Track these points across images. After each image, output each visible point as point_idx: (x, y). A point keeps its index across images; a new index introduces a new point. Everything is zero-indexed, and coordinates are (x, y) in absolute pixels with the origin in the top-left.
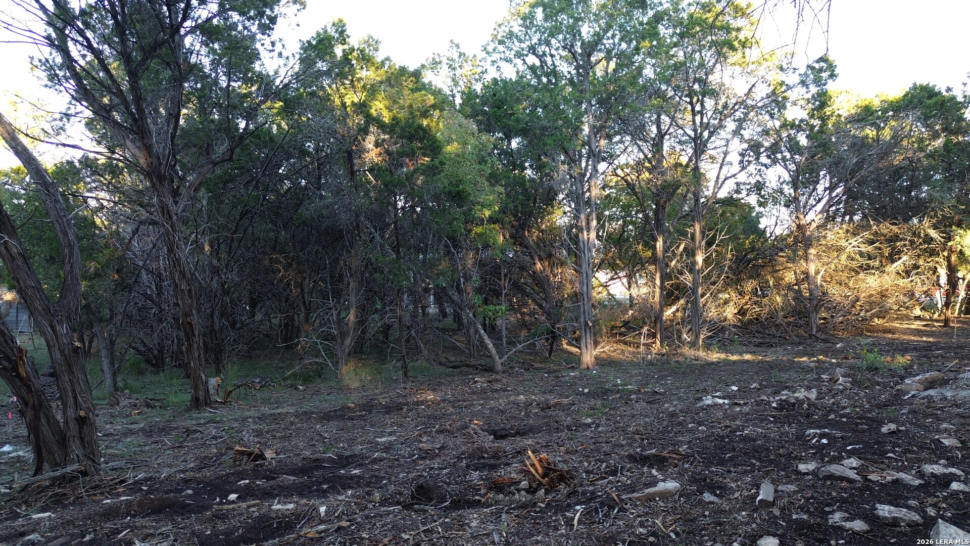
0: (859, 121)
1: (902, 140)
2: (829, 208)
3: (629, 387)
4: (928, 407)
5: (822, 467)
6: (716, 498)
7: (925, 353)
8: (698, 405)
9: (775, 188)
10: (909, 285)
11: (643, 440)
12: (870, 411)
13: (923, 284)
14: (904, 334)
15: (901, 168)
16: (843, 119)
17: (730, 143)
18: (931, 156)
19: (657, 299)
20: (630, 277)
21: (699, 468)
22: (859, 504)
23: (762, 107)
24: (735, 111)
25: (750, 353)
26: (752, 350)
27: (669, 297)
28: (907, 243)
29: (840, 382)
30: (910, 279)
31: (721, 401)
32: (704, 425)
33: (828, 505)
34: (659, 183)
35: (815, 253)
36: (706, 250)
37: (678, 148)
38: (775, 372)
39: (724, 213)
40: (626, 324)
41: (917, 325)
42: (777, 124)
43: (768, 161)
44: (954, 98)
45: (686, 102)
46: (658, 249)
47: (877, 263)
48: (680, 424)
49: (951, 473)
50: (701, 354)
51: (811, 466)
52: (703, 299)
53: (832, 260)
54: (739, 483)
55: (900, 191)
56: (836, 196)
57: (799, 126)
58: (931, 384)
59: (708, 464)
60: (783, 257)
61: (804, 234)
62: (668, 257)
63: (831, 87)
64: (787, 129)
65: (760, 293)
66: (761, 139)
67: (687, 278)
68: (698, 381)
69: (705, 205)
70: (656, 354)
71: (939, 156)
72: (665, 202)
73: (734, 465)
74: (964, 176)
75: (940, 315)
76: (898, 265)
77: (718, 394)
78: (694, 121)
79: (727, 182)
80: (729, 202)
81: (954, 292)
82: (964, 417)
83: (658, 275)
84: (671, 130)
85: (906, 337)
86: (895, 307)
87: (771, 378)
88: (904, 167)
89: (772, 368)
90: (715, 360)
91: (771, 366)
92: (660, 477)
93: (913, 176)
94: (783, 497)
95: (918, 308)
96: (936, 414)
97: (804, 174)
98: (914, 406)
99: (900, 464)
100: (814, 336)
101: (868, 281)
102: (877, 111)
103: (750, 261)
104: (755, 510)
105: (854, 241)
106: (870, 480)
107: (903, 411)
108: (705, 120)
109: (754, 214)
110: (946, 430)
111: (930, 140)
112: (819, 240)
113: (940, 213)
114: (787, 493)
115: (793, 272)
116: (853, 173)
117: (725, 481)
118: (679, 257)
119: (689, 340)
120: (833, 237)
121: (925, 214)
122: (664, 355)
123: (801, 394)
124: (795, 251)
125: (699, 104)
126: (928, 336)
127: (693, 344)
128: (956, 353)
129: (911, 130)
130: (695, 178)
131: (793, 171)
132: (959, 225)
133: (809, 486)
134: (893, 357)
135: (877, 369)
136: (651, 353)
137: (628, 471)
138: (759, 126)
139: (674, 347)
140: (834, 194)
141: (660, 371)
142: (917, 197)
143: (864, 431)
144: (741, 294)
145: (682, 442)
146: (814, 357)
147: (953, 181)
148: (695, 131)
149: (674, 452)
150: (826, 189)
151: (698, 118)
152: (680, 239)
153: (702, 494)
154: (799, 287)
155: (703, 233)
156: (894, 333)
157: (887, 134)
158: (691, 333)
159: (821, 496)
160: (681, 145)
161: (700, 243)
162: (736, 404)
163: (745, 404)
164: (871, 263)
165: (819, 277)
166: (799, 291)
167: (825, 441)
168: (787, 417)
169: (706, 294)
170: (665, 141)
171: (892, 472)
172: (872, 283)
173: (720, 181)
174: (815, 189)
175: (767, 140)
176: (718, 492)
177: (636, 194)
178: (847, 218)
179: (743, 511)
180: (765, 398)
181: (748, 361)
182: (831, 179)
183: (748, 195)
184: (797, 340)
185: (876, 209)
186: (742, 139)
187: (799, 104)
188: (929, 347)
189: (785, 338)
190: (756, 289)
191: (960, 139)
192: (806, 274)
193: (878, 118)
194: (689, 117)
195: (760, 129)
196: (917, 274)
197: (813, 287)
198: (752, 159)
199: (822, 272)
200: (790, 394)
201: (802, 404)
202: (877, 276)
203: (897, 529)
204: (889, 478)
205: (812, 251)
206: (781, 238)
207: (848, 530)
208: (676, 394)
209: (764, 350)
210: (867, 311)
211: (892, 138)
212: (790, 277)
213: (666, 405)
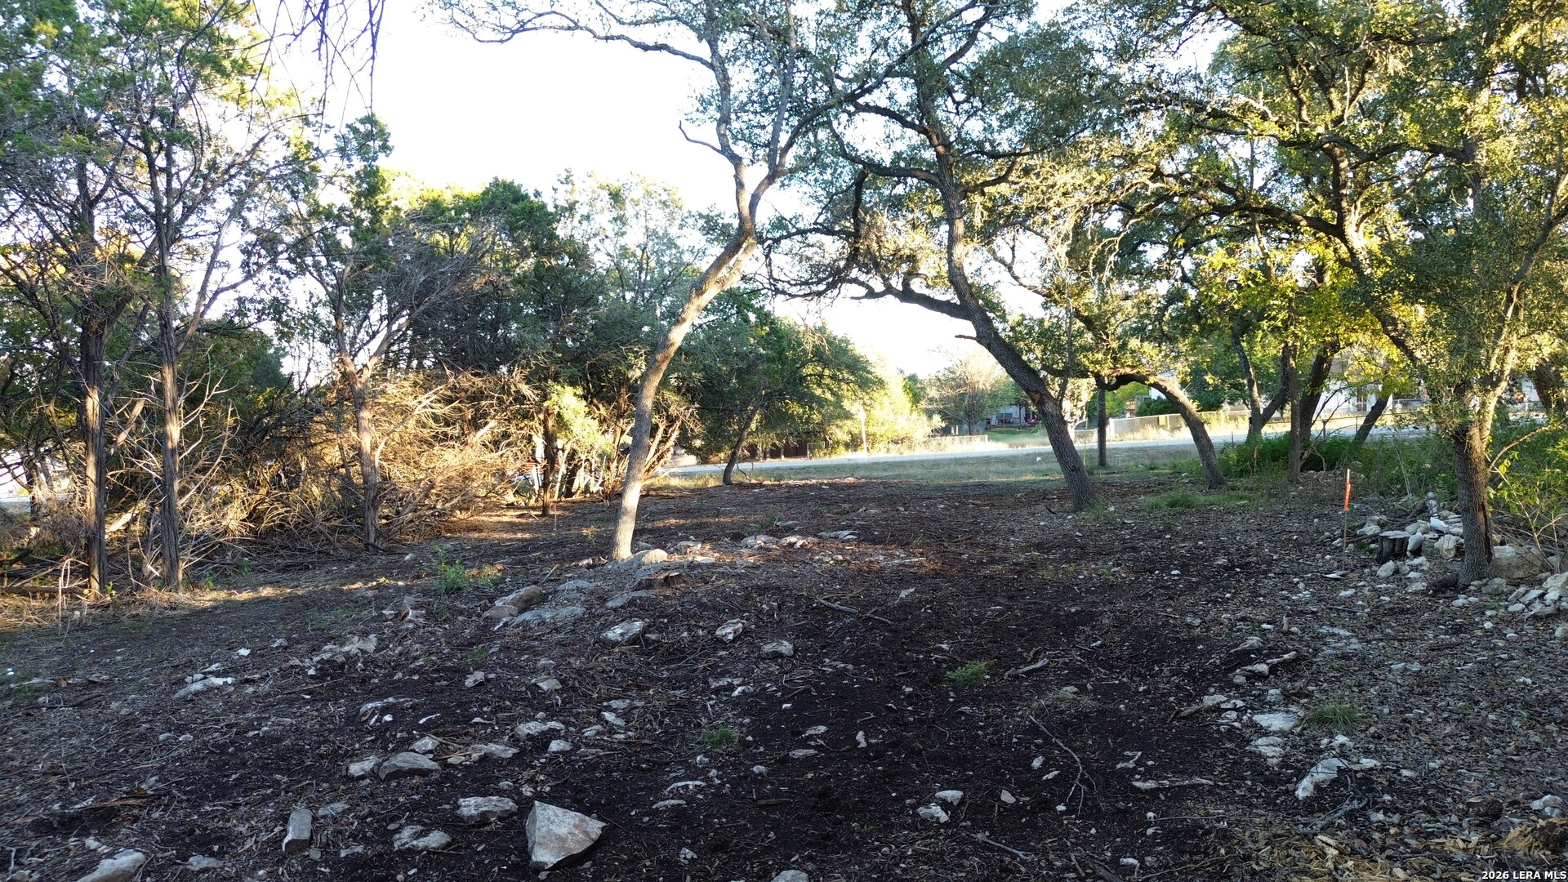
0: (425, 220)
1: (482, 256)
2: (389, 347)
3: (35, 680)
4: (523, 638)
5: (384, 761)
6: (212, 859)
7: (519, 556)
8: (177, 695)
9: (305, 311)
10: (498, 462)
11: (65, 783)
12: (449, 657)
13: (516, 458)
14: (494, 530)
15: (483, 295)
16: (402, 214)
17: (224, 230)
18: (519, 281)
19: (90, 504)
20: (29, 464)
21: (181, 813)
22: (436, 805)
23: (277, 178)
24: (232, 177)
25: (271, 583)
26: (273, 579)
27: (114, 498)
28: (495, 402)
29: (409, 617)
30: (500, 453)
31: (219, 681)
32: (190, 731)
33: (392, 820)
34: (87, 289)
35: (370, 417)
36: (186, 414)
37: (124, 227)
38: (312, 613)
39: (217, 348)
40: (24, 555)
41: (510, 516)
42: (304, 208)
43: (290, 267)
44: (543, 206)
45: (136, 148)
46: (90, 412)
47: (457, 432)
48: (142, 737)
49: (550, 729)
50: (183, 596)
51: (368, 764)
52: (183, 500)
53: (396, 427)
54: (253, 823)
55: (483, 328)
56: (398, 331)
57: (339, 217)
58: (526, 605)
59: (196, 803)
60: (321, 422)
61: (352, 387)
62: (110, 425)
63: (383, 163)
64: (320, 219)
65: (284, 481)
66: (278, 231)
67: (152, 464)
68: (177, 648)
69: (181, 333)
70: (91, 607)
71: (530, 283)
72: (101, 325)
73: (245, 791)
74: (560, 313)
75: (537, 501)
76: (484, 434)
77: (213, 667)
78: (153, 185)
79: (220, 296)
80: (226, 329)
81: (552, 468)
82: (565, 645)
83: (92, 460)
84: (109, 194)
85: (496, 535)
86: (482, 493)
87: (307, 624)
88: (487, 294)
89: (307, 606)
90: (208, 604)
91: (306, 603)
92: (104, 849)
93: (499, 308)
94: (324, 827)
95: (510, 492)
96: (533, 647)
97: (350, 293)
98: (507, 639)
99: (489, 730)
100: (373, 546)
101: (445, 457)
102: (450, 210)
103: (266, 431)
104: (280, 862)
105: (425, 399)
106: (452, 766)
107: (493, 650)
108: (175, 184)
109: (272, 351)
110: (544, 668)
111: (517, 259)
112: (374, 397)
113: (533, 362)
114: (332, 817)
115: (337, 448)
116: (420, 296)
117: (228, 825)
118: (133, 426)
119: (157, 573)
120: (395, 391)
121: (516, 362)
122: (107, 607)
123: (353, 646)
124: (339, 414)
125: (163, 154)
126: (523, 531)
127: (166, 582)
128: (556, 554)
129: (494, 243)
130: (161, 286)
131: (332, 286)
132: (556, 379)
133: (365, 797)
134: (480, 568)
135: (459, 589)
136: (80, 607)
137: (32, 855)
138: (274, 207)
139: (128, 590)
140: (395, 327)
141: (100, 640)
142: (505, 336)
143: (442, 690)
144: (253, 486)
145: (146, 771)
146: (374, 579)
147: (545, 319)
148: (157, 202)
149: (130, 794)
150: (382, 319)
151: (161, 181)
152: (135, 395)
153: (185, 859)
154: (348, 471)
155: (179, 383)
156: (481, 531)
157: (463, 244)
158: (161, 561)
159: (383, 809)
160: (130, 223)
161: (174, 402)
162: (247, 681)
163: (263, 679)
164: (449, 431)
165: (377, 453)
166: (348, 476)
167: (388, 718)
168: (332, 688)
169: (189, 491)
170: (96, 212)
171: (480, 746)
172: (450, 460)
173: (210, 295)
174: (366, 317)
175: (288, 233)
176: (216, 848)
177: (38, 305)
178: (415, 363)
179: (261, 868)
180: (296, 662)
181: (267, 599)
182: (389, 303)
183: (259, 319)
184: (346, 554)
185: (454, 352)
186: (245, 226)
187: (337, 183)
188: (524, 548)
189: (328, 554)
190: (279, 475)
191: (554, 263)
192: (358, 449)
193: (451, 220)
194: (144, 176)
195: (275, 213)
196: (508, 445)
197: (368, 469)
198: (265, 262)
199: (382, 446)
200: (337, 648)
201: (355, 663)
202: (457, 450)
203: (488, 828)
204: (475, 756)
205: (366, 414)
206: (318, 391)
207: (422, 851)
208: (133, 680)
209: (295, 576)
210: (446, 501)
211: (470, 251)
212: (332, 455)
213: (114, 705)
